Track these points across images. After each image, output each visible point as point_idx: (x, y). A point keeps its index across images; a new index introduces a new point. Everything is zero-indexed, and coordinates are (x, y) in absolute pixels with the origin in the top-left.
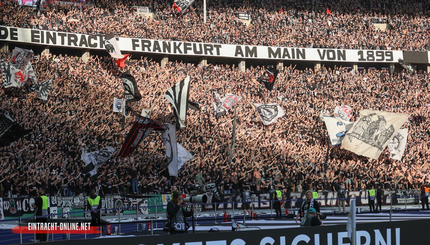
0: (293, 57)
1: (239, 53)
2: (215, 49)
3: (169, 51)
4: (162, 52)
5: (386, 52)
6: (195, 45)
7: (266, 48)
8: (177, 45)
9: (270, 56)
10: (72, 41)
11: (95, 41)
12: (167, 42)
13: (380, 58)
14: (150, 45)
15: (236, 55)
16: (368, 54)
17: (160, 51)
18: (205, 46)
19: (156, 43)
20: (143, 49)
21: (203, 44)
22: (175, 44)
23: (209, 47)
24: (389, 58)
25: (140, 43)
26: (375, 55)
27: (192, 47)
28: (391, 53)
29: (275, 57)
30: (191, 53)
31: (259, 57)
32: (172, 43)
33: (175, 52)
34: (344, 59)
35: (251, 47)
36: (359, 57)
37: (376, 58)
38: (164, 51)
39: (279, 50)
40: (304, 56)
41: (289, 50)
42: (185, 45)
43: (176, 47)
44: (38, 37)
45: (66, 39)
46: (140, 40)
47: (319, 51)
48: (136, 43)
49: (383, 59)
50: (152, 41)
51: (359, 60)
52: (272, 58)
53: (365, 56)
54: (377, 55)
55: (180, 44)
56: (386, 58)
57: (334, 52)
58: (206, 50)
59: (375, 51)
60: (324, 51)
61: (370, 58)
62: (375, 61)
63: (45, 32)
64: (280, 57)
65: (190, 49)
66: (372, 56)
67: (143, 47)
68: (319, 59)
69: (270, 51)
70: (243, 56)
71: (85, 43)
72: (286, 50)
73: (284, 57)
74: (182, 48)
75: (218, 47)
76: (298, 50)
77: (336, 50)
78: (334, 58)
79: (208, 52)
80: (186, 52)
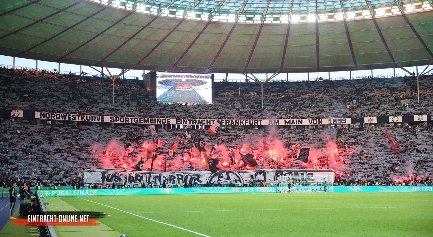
0: (297, 124)
1: (271, 123)
2: (259, 122)
3: (238, 124)
4: (235, 125)
5: (343, 119)
6: (250, 121)
7: (283, 120)
8: (242, 121)
9: (285, 124)
10: (194, 122)
11: (205, 122)
12: (237, 120)
13: (340, 122)
14: (229, 122)
15: (269, 124)
16: (333, 120)
17: (234, 124)
18: (255, 121)
19: (232, 121)
20: (226, 124)
21: (254, 120)
22: (241, 121)
23: (256, 122)
24: (344, 122)
25: (225, 122)
26: (337, 121)
27: (249, 122)
28: (345, 119)
29: (288, 124)
30: (248, 124)
31: (280, 124)
32: (239, 120)
33: (241, 124)
34: (322, 123)
35: (276, 120)
36: (329, 122)
37: (338, 122)
38: (236, 124)
39: (290, 121)
40: (302, 123)
41: (295, 120)
42: (245, 121)
43: (241, 122)
44: (179, 122)
45: (191, 122)
46: (225, 120)
47: (309, 120)
48: (223, 122)
49: (341, 123)
50: (230, 120)
51: (329, 123)
52: (286, 124)
53: (332, 121)
54: (338, 121)
55: (243, 121)
56: (343, 122)
57: (317, 121)
58: (255, 123)
59: (337, 119)
60: (312, 120)
61: (334, 122)
62: (337, 124)
63: (182, 119)
64: (290, 124)
65: (248, 123)
66: (336, 121)
67: (226, 123)
68: (309, 124)
69: (286, 121)
70: (272, 124)
71: (200, 123)
72: (293, 121)
73: (292, 124)
74: (244, 122)
75: (261, 121)
76: (299, 121)
77: (318, 119)
78: (317, 123)
79: (256, 123)
80: (245, 124)
